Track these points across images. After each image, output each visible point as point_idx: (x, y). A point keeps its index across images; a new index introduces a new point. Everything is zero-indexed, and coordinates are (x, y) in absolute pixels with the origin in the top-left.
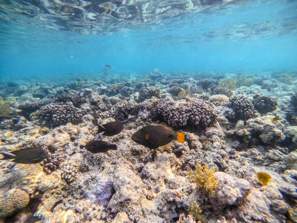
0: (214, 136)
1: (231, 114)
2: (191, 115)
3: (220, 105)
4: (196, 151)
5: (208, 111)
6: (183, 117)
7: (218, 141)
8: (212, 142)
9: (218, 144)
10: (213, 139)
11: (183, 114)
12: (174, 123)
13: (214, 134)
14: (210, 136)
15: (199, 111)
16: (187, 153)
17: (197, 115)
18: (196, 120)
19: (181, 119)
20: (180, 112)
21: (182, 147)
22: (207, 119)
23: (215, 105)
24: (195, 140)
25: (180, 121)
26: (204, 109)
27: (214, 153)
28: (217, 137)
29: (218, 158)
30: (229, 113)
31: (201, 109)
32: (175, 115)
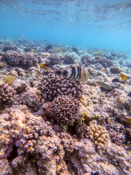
0: (33, 71)
1: (48, 63)
2: (21, 59)
3: (45, 58)
4: (22, 77)
5: (32, 58)
6: (16, 60)
7: (35, 73)
8: (32, 73)
9: (34, 74)
10: (32, 72)
11: (16, 58)
12: (12, 62)
13: (32, 69)
14: (30, 70)
15: (26, 58)
16: (16, 77)
17: (25, 59)
18: (24, 62)
19: (15, 61)
20: (15, 57)
21: (14, 74)
22: (31, 62)
23: (42, 57)
24: (21, 72)
25: (15, 62)
26: (30, 57)
27: (30, 78)
28: (34, 71)
29: (31, 80)
30: (47, 62)
31: (28, 57)
32: (12, 58)
